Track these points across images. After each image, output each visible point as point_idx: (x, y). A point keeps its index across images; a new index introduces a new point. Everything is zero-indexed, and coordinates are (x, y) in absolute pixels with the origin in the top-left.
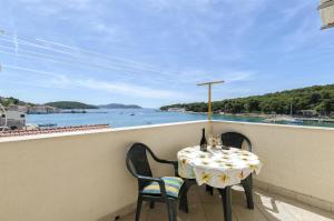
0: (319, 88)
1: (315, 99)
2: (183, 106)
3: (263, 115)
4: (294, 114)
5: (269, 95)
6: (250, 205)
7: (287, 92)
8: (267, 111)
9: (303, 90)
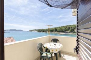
0: (70, 26)
1: (69, 28)
2: (37, 30)
3: (58, 33)
4: (65, 32)
5: (59, 27)
6: (60, 56)
7: (63, 26)
8: (59, 32)
9: (67, 26)
